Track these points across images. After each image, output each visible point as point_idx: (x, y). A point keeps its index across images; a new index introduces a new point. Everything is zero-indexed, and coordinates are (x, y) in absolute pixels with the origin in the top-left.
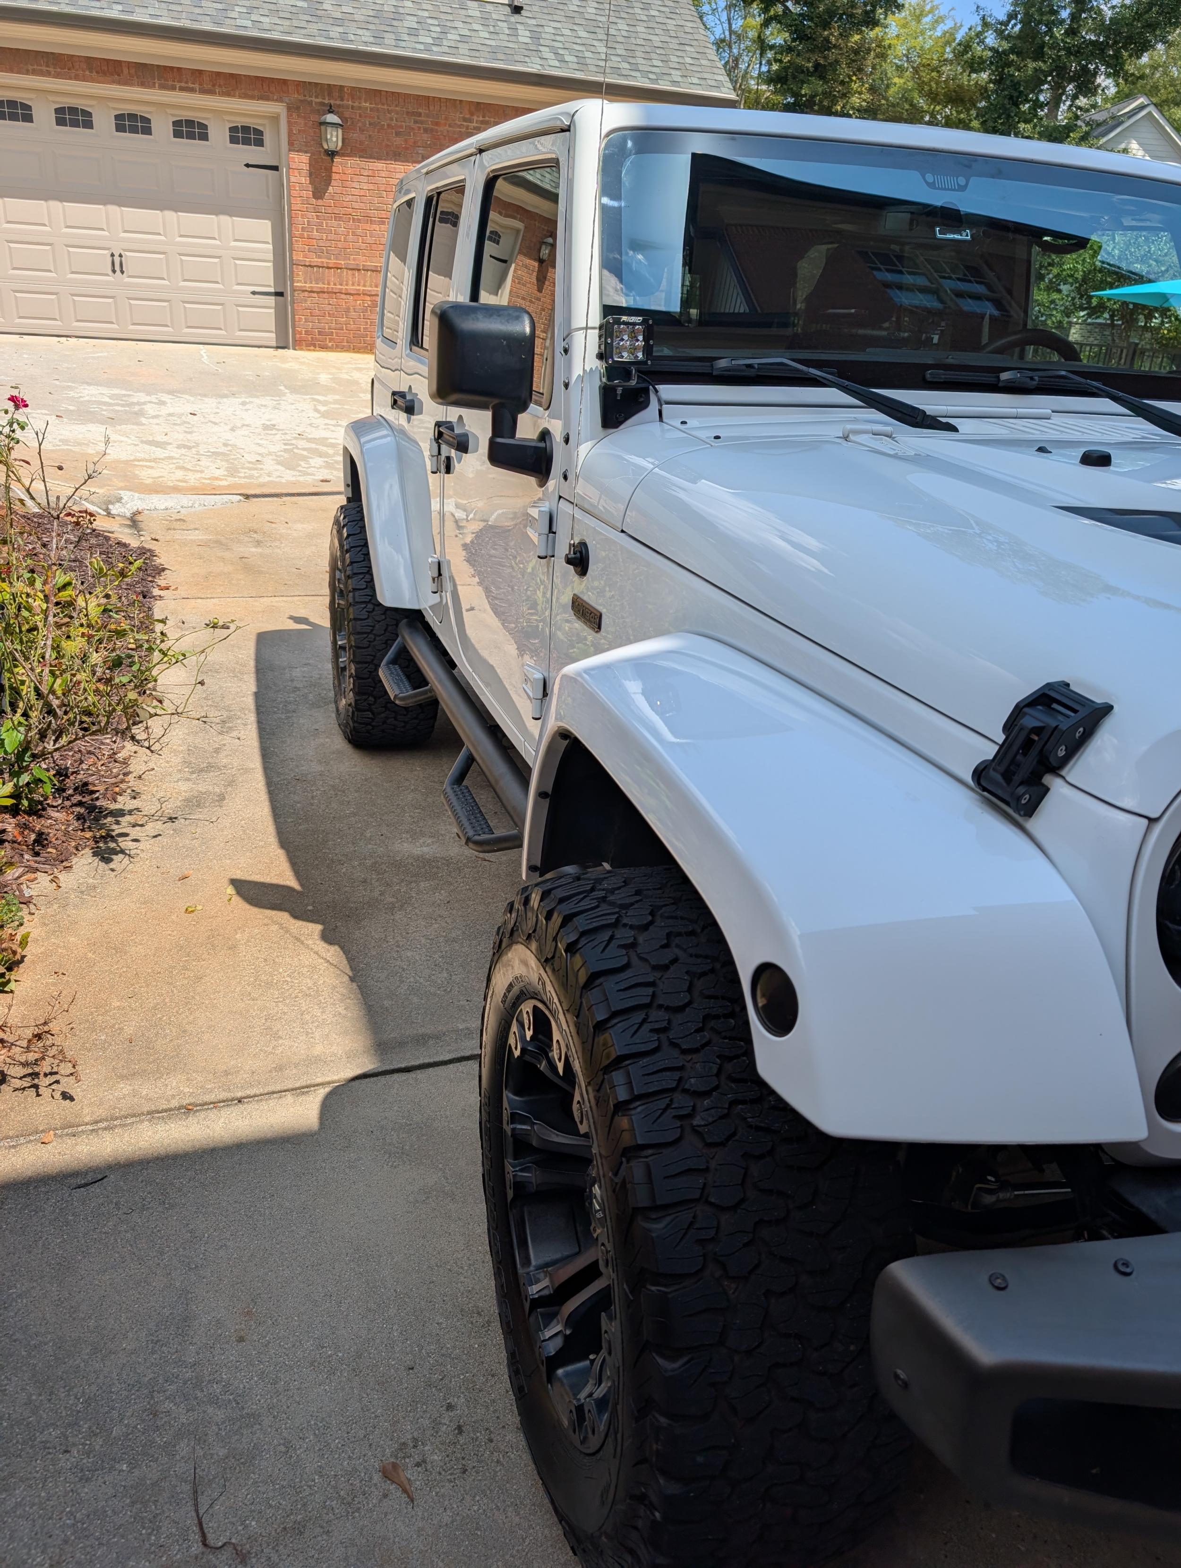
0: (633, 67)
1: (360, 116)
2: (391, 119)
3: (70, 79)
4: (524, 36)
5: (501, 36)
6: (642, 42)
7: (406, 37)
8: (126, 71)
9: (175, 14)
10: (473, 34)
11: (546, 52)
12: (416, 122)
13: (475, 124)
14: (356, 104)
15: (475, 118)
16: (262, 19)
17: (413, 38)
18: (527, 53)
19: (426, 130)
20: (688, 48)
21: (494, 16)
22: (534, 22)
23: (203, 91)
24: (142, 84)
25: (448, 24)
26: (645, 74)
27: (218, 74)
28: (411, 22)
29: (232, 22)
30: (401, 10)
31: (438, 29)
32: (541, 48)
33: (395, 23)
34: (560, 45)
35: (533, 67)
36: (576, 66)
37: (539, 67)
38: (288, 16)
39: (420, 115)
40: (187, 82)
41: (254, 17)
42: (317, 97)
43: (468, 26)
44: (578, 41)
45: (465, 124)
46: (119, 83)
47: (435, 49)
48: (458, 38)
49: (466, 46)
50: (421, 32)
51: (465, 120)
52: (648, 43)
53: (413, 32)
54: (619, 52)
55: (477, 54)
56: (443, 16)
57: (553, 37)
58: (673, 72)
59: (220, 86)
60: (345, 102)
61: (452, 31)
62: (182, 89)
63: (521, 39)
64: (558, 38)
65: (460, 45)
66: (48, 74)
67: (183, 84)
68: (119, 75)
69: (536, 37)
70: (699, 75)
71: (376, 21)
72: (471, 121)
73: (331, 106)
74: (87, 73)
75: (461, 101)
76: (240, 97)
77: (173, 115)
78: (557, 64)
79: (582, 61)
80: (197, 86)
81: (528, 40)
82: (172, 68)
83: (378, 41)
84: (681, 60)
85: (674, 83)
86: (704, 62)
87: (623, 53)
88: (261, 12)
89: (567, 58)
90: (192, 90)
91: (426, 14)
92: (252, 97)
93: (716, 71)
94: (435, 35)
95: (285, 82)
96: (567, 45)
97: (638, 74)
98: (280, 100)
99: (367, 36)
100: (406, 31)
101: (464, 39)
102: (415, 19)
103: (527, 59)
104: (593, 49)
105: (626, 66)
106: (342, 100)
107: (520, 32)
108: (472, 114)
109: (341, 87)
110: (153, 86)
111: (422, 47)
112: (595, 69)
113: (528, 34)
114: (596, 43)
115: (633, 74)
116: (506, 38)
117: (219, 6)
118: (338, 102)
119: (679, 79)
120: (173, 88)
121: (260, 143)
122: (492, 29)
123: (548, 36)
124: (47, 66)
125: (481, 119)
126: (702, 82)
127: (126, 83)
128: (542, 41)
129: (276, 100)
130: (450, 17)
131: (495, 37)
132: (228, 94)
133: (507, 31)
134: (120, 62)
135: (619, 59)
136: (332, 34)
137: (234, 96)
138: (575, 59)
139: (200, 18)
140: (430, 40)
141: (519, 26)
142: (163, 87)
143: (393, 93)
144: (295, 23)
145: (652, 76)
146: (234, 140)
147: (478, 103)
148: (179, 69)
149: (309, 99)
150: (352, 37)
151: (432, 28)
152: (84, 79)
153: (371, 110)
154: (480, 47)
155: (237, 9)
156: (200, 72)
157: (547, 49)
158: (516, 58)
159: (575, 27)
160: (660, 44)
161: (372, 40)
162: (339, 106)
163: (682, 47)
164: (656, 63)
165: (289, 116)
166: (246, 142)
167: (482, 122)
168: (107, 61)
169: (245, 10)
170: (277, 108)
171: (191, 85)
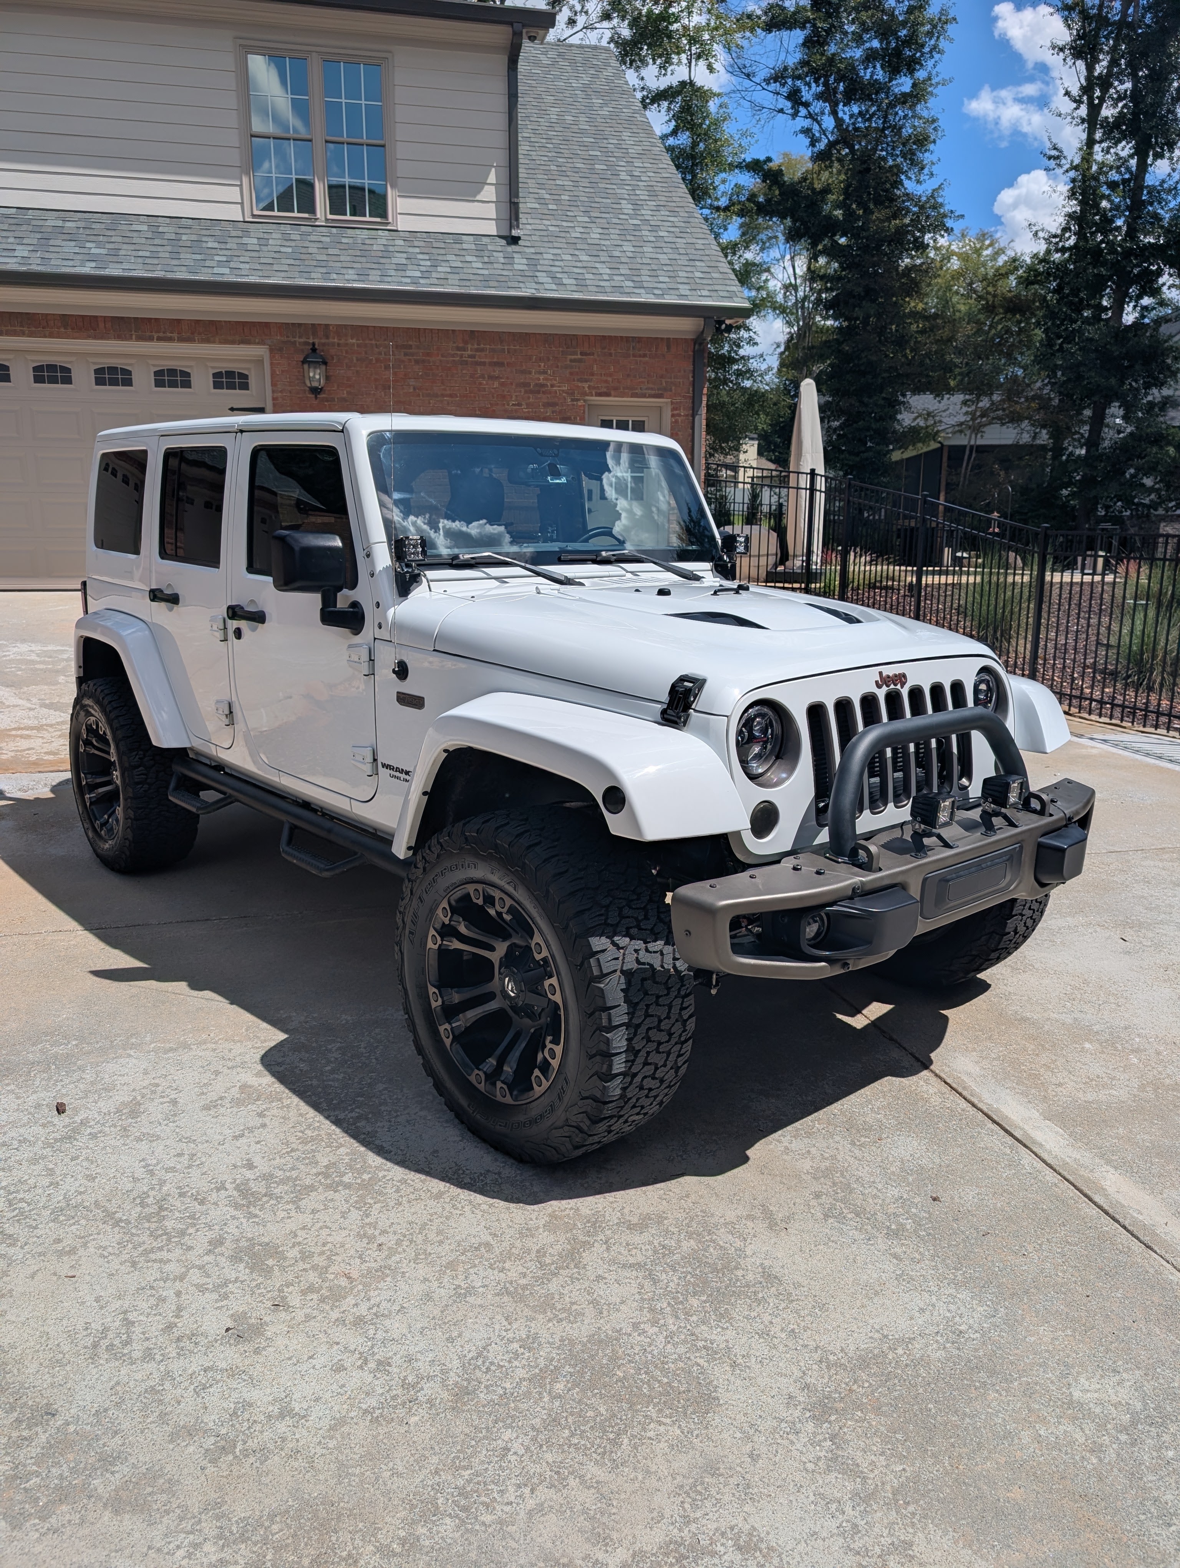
0: (637, 285)
1: (347, 352)
2: (380, 353)
3: (45, 336)
4: (520, 263)
5: (496, 266)
6: (648, 261)
7: (393, 273)
8: (101, 325)
9: (150, 267)
10: (465, 265)
11: (542, 277)
12: (406, 354)
13: (469, 352)
14: (342, 341)
15: (469, 346)
16: (242, 266)
17: (400, 273)
18: (521, 279)
19: (417, 362)
20: (698, 263)
21: (490, 248)
22: (532, 250)
23: (181, 340)
24: (119, 337)
25: (440, 258)
26: (650, 290)
27: (198, 322)
28: (401, 259)
29: (210, 271)
30: (391, 249)
31: (428, 263)
32: (538, 274)
33: (382, 261)
34: (559, 269)
35: (527, 291)
36: (574, 288)
37: (534, 291)
38: (270, 261)
39: (410, 347)
40: (164, 333)
41: (232, 265)
42: (302, 337)
43: (462, 259)
44: (579, 264)
45: (459, 353)
46: (95, 338)
47: (422, 281)
48: (449, 270)
49: (457, 277)
50: (410, 267)
51: (458, 349)
52: (655, 261)
53: (400, 267)
54: (623, 272)
55: (468, 283)
56: (434, 251)
57: (551, 263)
58: (680, 286)
59: (200, 334)
60: (331, 340)
61: (443, 264)
62: (159, 339)
63: (516, 267)
64: (557, 263)
65: (449, 276)
66: (22, 334)
67: (161, 335)
68: (94, 330)
69: (533, 263)
70: (710, 288)
71: (363, 260)
72: (464, 349)
73: (314, 344)
74: (62, 330)
75: (453, 331)
76: (220, 343)
77: (154, 365)
78: (554, 287)
79: (583, 283)
80: (175, 335)
81: (525, 267)
82: (150, 319)
83: (362, 278)
84: (690, 275)
85: (681, 296)
86: (715, 275)
87: (628, 272)
88: (242, 259)
89: (565, 281)
90: (170, 339)
91: (417, 250)
92: (233, 342)
93: (728, 282)
94: (423, 269)
95: (267, 325)
96: (566, 269)
97: (642, 291)
98: (262, 343)
99: (351, 274)
100: (394, 267)
101: (455, 270)
102: (405, 255)
103: (521, 285)
104: (594, 271)
105: (631, 284)
106: (327, 338)
107: (516, 261)
108: (466, 343)
109: (327, 326)
110: (130, 338)
111: (408, 280)
112: (595, 289)
113: (525, 261)
114: (597, 265)
115: (636, 291)
116: (501, 266)
117: (198, 257)
118: (323, 341)
119: (688, 293)
120: (151, 339)
121: (245, 386)
122: (486, 259)
123: (546, 262)
124: (22, 326)
125: (475, 346)
126: (712, 294)
127: (102, 338)
128: (539, 268)
129: (258, 344)
130: (442, 251)
131: (489, 266)
132: (208, 341)
133: (502, 260)
134: (96, 317)
135: (622, 278)
136: (313, 275)
137: (214, 342)
138: (574, 282)
139: (175, 269)
140: (418, 274)
141: (515, 255)
142: (140, 338)
143: (381, 327)
144: (276, 267)
145: (656, 292)
146: (217, 385)
147: (472, 332)
148: (157, 320)
149: (294, 340)
150: (335, 276)
151: (422, 263)
152: (59, 336)
153: (358, 346)
154: (471, 277)
155: (217, 258)
156: (179, 321)
157: (544, 274)
158: (510, 284)
159: (577, 252)
160: (668, 262)
161: (356, 277)
162: (324, 344)
163: (691, 263)
164: (661, 279)
165: (272, 358)
166: (231, 386)
167: (477, 350)
168: (83, 317)
169: (224, 259)
170: (260, 351)
171: (169, 335)
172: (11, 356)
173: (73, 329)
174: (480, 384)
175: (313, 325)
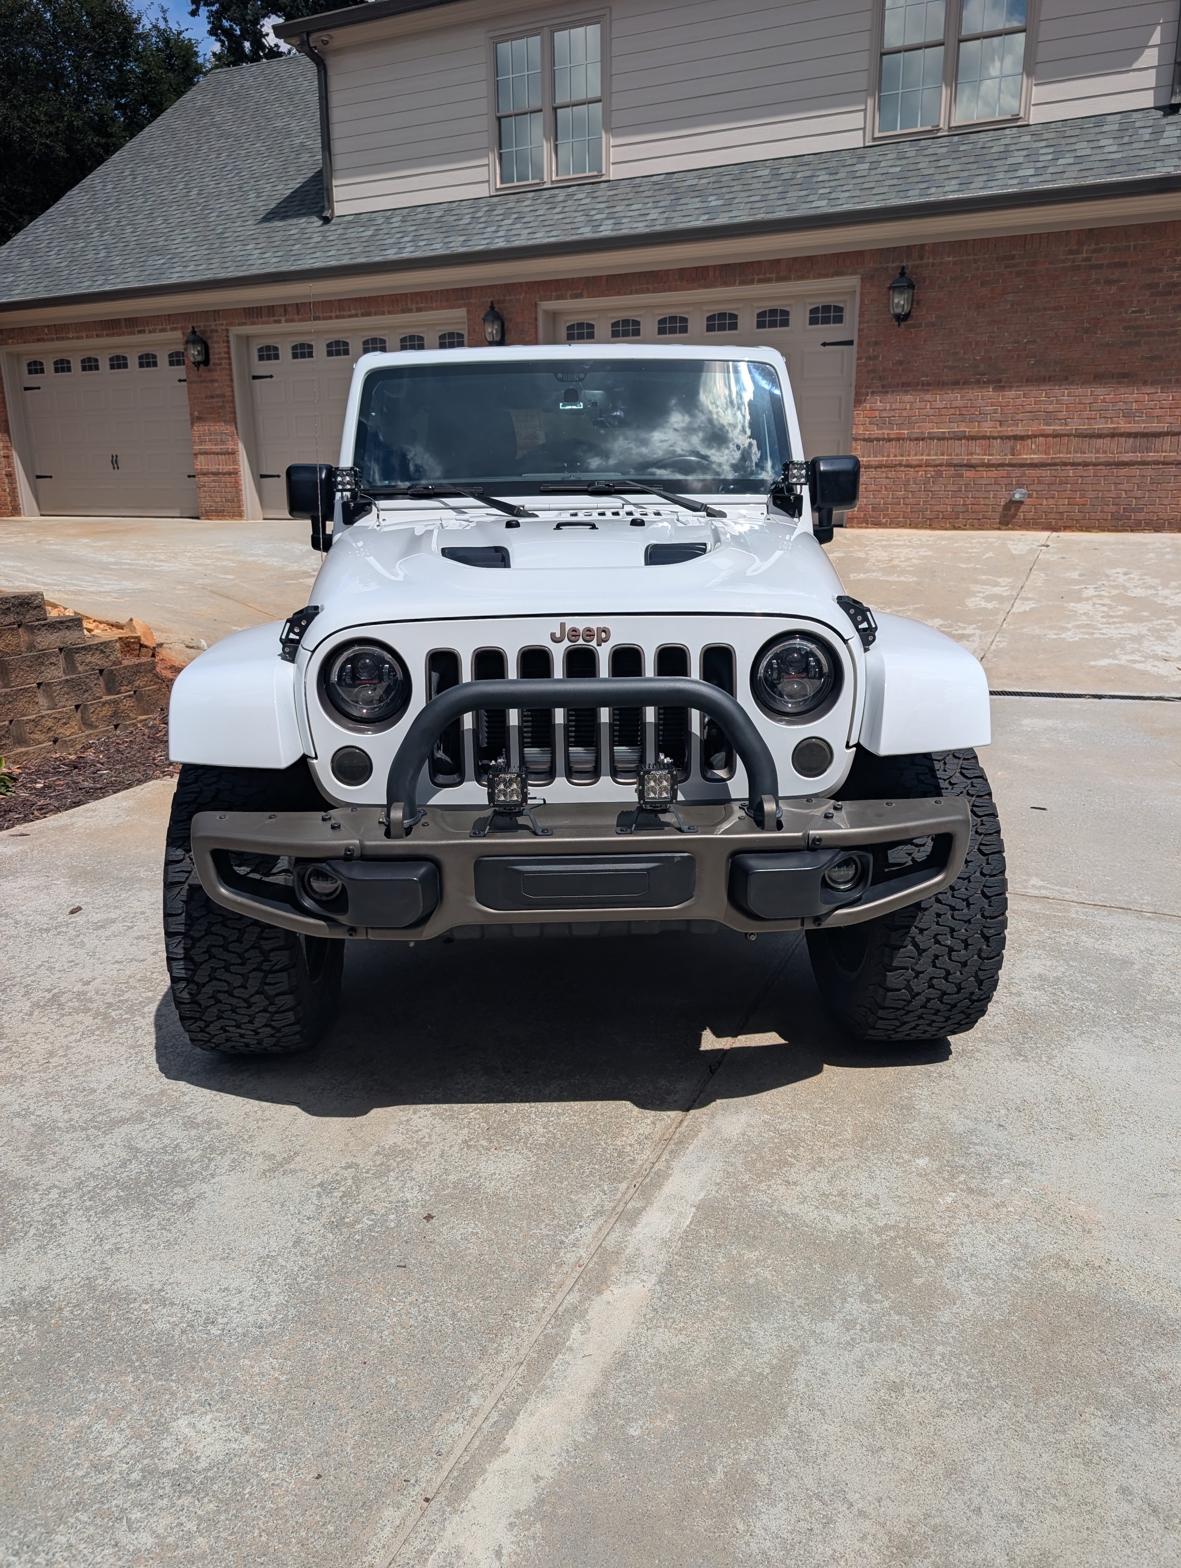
1: (941, 272)
2: (977, 269)
3: (665, 291)
4: (1169, 137)
5: (1135, 145)
7: (1003, 175)
8: (711, 274)
9: (758, 211)
10: (1096, 151)
12: (1006, 267)
13: (1084, 255)
14: (937, 260)
15: (1085, 248)
16: (841, 195)
17: (1010, 175)
18: (1164, 157)
19: (1018, 274)
23: (779, 279)
24: (726, 284)
25: (1065, 148)
27: (796, 259)
28: (1017, 157)
30: (1012, 147)
31: (1048, 157)
33: (994, 163)
39: (1013, 257)
40: (764, 274)
41: (832, 196)
42: (893, 262)
43: (1095, 144)
45: (1071, 257)
46: (706, 287)
48: (1072, 161)
49: (1082, 167)
50: (1025, 165)
51: (1071, 252)
53: (1013, 168)
55: (1095, 173)
56: (1063, 141)
59: (796, 271)
60: (925, 261)
61: (1066, 155)
62: (760, 281)
63: (1162, 142)
65: (1072, 168)
66: (648, 291)
67: (761, 276)
68: (705, 279)
71: (974, 166)
72: (1078, 252)
73: (904, 268)
74: (680, 283)
75: (1067, 232)
76: (814, 278)
77: (758, 308)
80: (774, 275)
82: (753, 263)
83: (964, 187)
88: (845, 188)
90: (768, 280)
91: (1042, 144)
92: (826, 276)
94: (1040, 165)
95: (861, 253)
98: (854, 273)
100: (1006, 168)
101: (1080, 160)
102: (1024, 153)
106: (922, 258)
108: (1081, 244)
109: (923, 245)
110: (734, 284)
117: (804, 193)
118: (917, 262)
120: (751, 282)
121: (839, 319)
122: (1126, 139)
125: (1093, 247)
127: (712, 286)
129: (850, 274)
130: (1069, 140)
131: (1126, 147)
132: (802, 277)
133: (1148, 137)
134: (707, 267)
137: (808, 278)
141: (1169, 128)
142: (743, 283)
143: (982, 240)
144: (876, 190)
146: (813, 321)
147: (1091, 230)
148: (759, 262)
149: (885, 265)
150: (934, 190)
151: (1041, 158)
152: (676, 289)
153: (954, 263)
154: (1101, 164)
155: (821, 191)
156: (778, 261)
161: (956, 187)
162: (915, 267)
165: (863, 286)
166: (826, 321)
167: (1095, 251)
168: (697, 268)
169: (828, 190)
170: (851, 281)
171: (768, 276)
172: (642, 312)
173: (687, 281)
174: (1094, 291)
175: (908, 247)
